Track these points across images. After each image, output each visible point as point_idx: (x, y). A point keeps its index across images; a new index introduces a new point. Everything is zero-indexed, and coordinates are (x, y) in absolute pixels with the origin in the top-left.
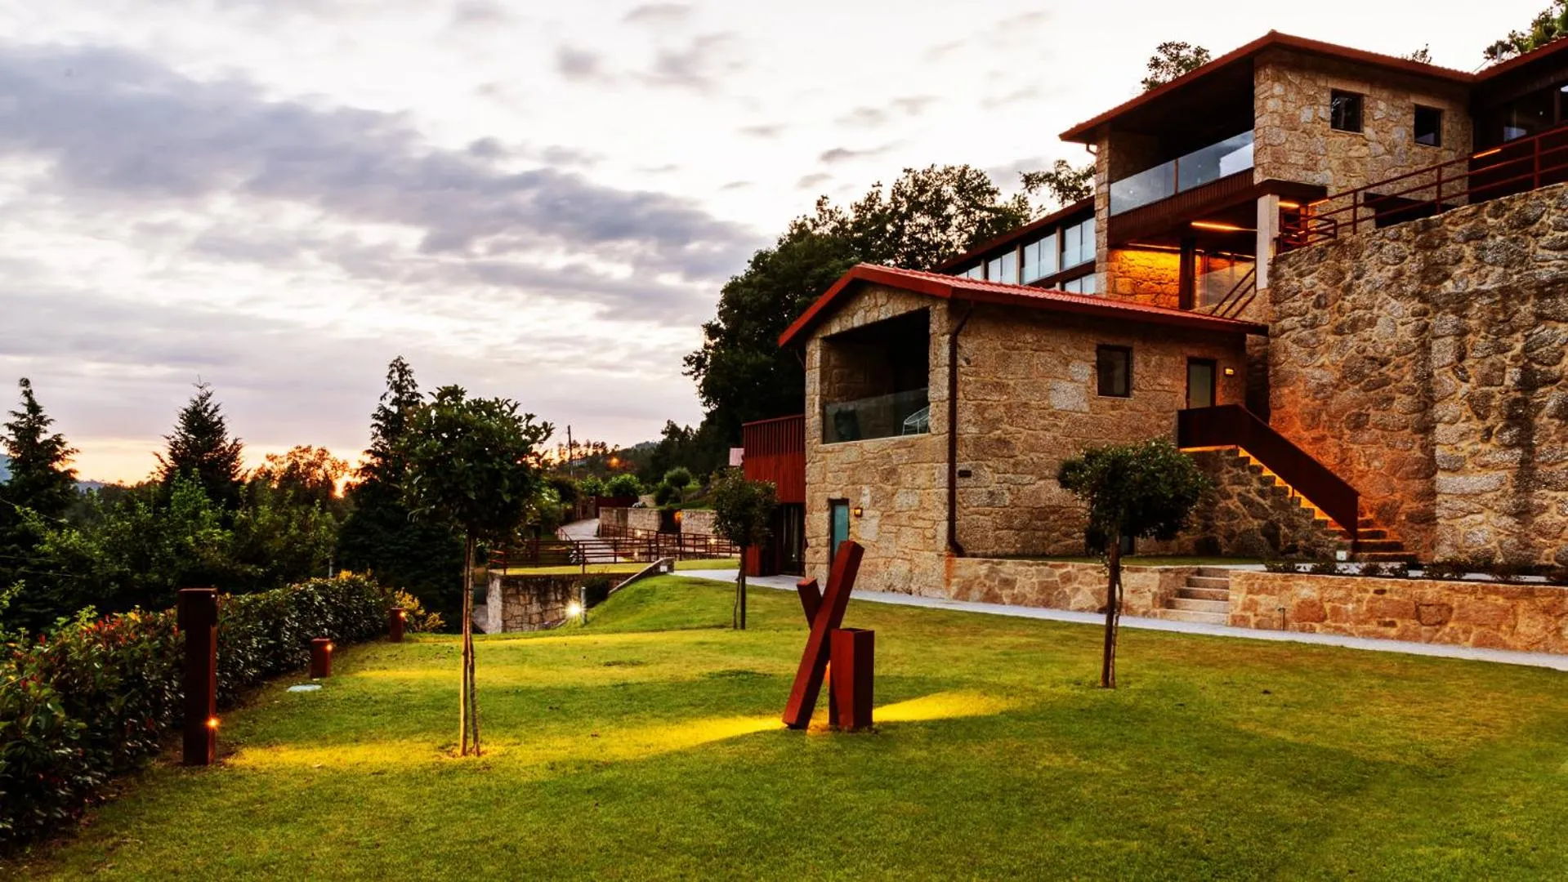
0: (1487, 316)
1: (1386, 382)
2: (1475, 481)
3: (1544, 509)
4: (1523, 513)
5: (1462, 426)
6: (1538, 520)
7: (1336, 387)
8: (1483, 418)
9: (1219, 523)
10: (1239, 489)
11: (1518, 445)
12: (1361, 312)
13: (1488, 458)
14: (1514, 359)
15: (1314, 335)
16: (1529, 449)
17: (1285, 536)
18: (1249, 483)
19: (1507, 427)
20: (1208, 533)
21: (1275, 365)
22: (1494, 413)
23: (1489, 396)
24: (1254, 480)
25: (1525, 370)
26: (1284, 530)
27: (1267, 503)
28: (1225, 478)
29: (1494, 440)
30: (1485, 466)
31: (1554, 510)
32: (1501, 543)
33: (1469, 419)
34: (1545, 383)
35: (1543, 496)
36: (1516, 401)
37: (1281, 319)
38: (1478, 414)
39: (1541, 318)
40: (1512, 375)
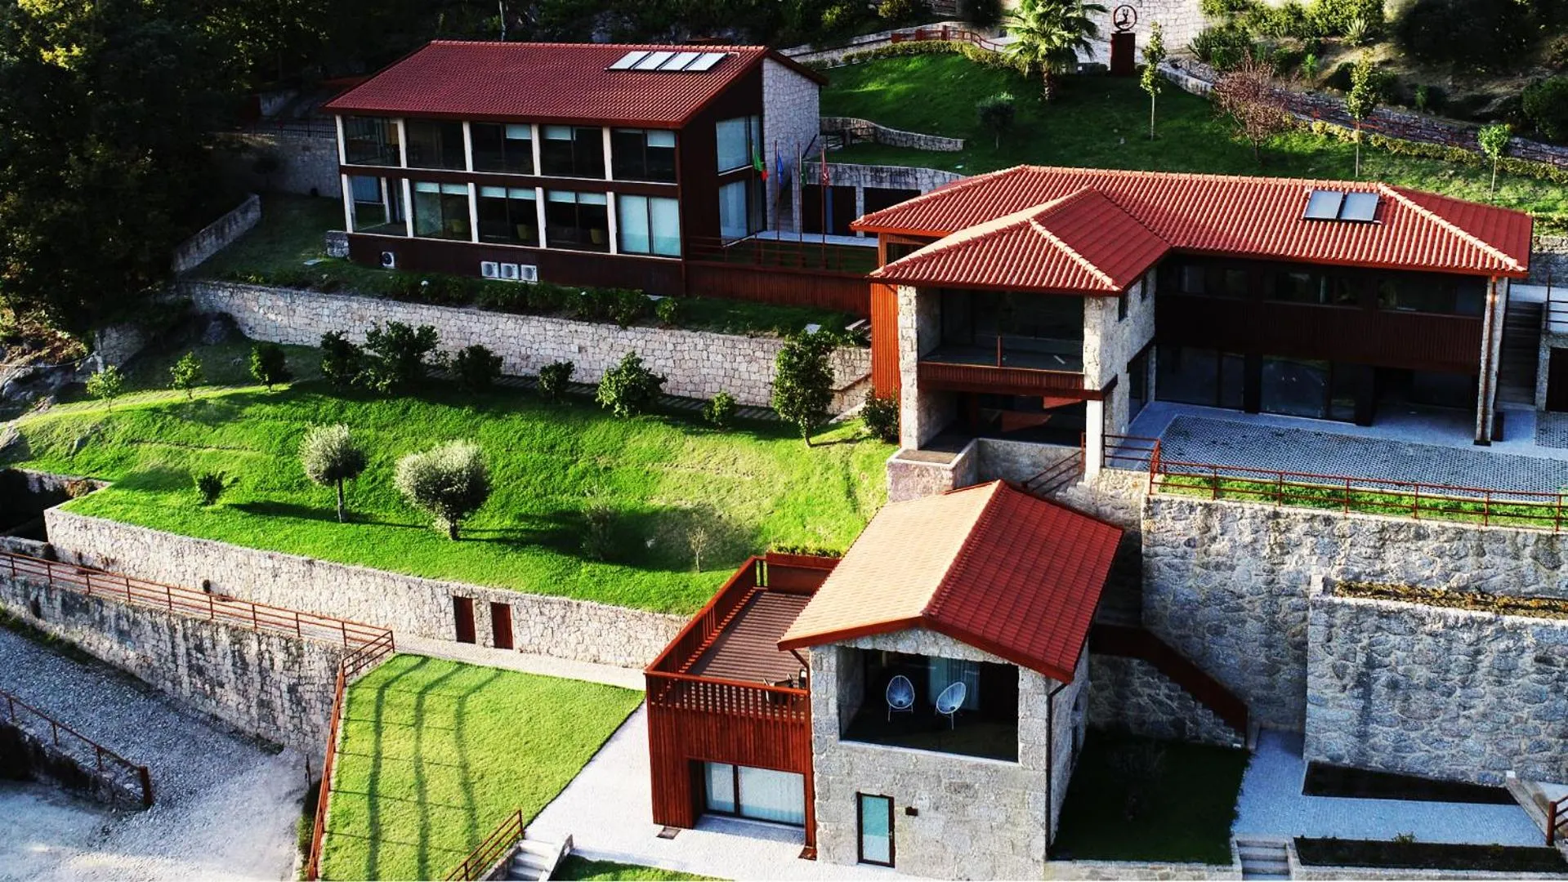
0: (1347, 618)
1: (1242, 609)
2: (1332, 713)
3: (1374, 735)
4: (1363, 736)
5: (1327, 681)
6: (1372, 741)
7: (1202, 604)
8: (1341, 678)
9: (1131, 713)
10: (1147, 691)
11: (1363, 698)
12: (1224, 559)
13: (1344, 702)
14: (1363, 648)
15: (1184, 564)
16: (1370, 702)
17: (1190, 729)
18: (1159, 688)
19: (1356, 686)
20: (1120, 718)
21: (1148, 578)
22: (1348, 678)
23: (1345, 667)
24: (1163, 687)
25: (1369, 657)
26: (1189, 724)
27: (1175, 705)
28: (1137, 683)
29: (1347, 692)
30: (1341, 706)
31: (1381, 736)
32: (1348, 751)
33: (1331, 677)
34: (1380, 666)
35: (1373, 728)
36: (1363, 674)
37: (1154, 546)
38: (1338, 676)
39: (1379, 628)
40: (1361, 658)
